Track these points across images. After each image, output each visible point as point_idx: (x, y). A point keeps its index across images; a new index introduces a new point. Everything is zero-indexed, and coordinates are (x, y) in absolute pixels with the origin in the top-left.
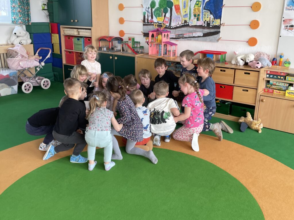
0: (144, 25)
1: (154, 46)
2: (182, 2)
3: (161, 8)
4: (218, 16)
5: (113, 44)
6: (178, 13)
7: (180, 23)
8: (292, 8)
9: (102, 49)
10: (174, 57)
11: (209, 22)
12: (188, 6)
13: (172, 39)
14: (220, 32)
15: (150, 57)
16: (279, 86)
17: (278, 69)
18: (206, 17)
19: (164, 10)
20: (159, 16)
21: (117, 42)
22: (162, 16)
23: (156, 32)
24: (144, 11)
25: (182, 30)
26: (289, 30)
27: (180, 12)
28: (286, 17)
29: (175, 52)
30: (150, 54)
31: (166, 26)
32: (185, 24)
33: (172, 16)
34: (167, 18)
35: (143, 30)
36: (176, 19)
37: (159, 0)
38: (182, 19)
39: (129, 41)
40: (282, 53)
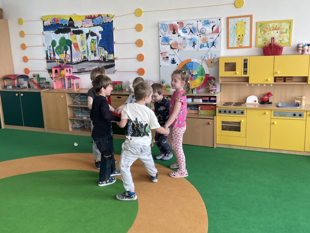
0: (47, 62)
1: (59, 81)
2: (80, 41)
3: (62, 46)
4: (111, 52)
5: (19, 82)
6: (78, 50)
7: (80, 59)
8: (165, 43)
9: (7, 88)
10: (77, 90)
11: (105, 57)
12: (85, 44)
14: (114, 65)
15: (55, 91)
18: (102, 53)
19: (64, 48)
20: (61, 54)
21: (22, 79)
22: (63, 53)
23: (59, 68)
24: (46, 49)
25: (83, 65)
26: (166, 61)
27: (79, 50)
28: (162, 51)
29: (79, 85)
30: (55, 88)
31: (69, 62)
32: (85, 59)
33: (72, 53)
34: (68, 55)
35: (47, 67)
36: (76, 56)
37: (59, 39)
38: (81, 55)
39: (34, 78)
40: (163, 80)
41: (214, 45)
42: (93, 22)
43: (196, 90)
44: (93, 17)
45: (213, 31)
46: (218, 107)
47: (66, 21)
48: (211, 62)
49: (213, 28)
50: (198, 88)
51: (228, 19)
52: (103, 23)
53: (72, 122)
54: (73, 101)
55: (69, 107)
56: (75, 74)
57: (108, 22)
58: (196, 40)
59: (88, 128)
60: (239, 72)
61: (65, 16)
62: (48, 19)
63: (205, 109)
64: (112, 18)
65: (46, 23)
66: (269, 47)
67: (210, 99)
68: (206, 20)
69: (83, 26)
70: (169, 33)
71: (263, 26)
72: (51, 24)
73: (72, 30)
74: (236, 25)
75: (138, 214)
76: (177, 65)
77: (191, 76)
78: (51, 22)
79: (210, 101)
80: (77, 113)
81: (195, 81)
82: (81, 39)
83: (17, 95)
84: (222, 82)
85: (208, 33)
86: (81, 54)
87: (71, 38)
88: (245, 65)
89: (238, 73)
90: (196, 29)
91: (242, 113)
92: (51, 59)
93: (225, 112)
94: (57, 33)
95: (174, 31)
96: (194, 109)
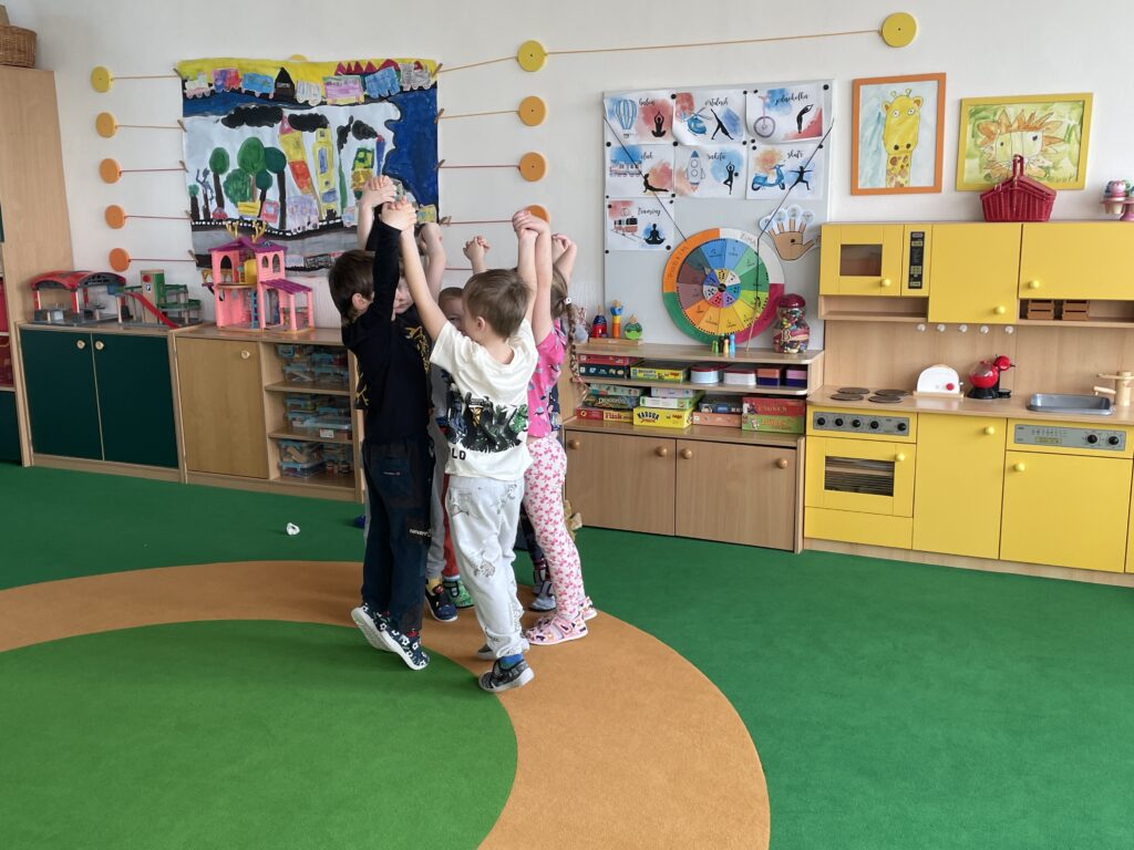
0: (195, 228)
1: (235, 298)
2: (314, 153)
3: (248, 171)
4: (428, 195)
5: (90, 297)
6: (306, 188)
7: (314, 219)
8: (625, 169)
9: (46, 319)
10: (303, 331)
12: (332, 166)
13: (293, 272)
15: (222, 335)
16: (616, 397)
17: (609, 347)
19: (257, 178)
20: (245, 201)
21: (103, 289)
22: (253, 198)
23: (237, 252)
24: (192, 182)
25: (322, 242)
26: (627, 234)
27: (311, 185)
28: (614, 197)
29: (307, 314)
30: (220, 324)
31: (272, 229)
32: (331, 222)
33: (287, 196)
34: (271, 203)
35: (195, 245)
36: (300, 207)
37: (238, 147)
38: (319, 206)
39: (146, 286)
40: (616, 302)
41: (804, 179)
42: (365, 88)
43: (733, 343)
44: (364, 68)
45: (800, 127)
46: (811, 403)
47: (265, 82)
48: (793, 241)
49: (799, 119)
50: (743, 336)
51: (856, 85)
52: (402, 92)
53: (279, 446)
54: (283, 371)
55: (271, 392)
56: (296, 276)
57: (421, 89)
58: (740, 162)
59: (336, 471)
60: (893, 280)
61: (264, 63)
62: (200, 71)
63: (765, 413)
64: (434, 75)
65: (192, 88)
66: (1005, 191)
67: (783, 374)
68: (777, 88)
69: (329, 101)
70: (640, 133)
71: (983, 114)
72: (212, 91)
73: (287, 112)
74: (887, 107)
75: (515, 785)
76: (668, 248)
77: (716, 289)
78: (210, 85)
79: (784, 382)
80: (298, 417)
81: (730, 308)
82: (318, 149)
83: (81, 345)
84: (831, 313)
85: (783, 136)
86: (318, 202)
87: (285, 142)
88: (917, 256)
89: (887, 282)
90: (738, 118)
91: (902, 427)
92: (207, 218)
93: (839, 423)
94: (232, 122)
95: (659, 126)
96: (725, 409)
